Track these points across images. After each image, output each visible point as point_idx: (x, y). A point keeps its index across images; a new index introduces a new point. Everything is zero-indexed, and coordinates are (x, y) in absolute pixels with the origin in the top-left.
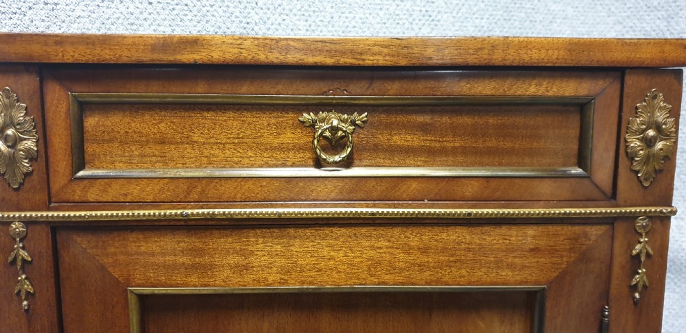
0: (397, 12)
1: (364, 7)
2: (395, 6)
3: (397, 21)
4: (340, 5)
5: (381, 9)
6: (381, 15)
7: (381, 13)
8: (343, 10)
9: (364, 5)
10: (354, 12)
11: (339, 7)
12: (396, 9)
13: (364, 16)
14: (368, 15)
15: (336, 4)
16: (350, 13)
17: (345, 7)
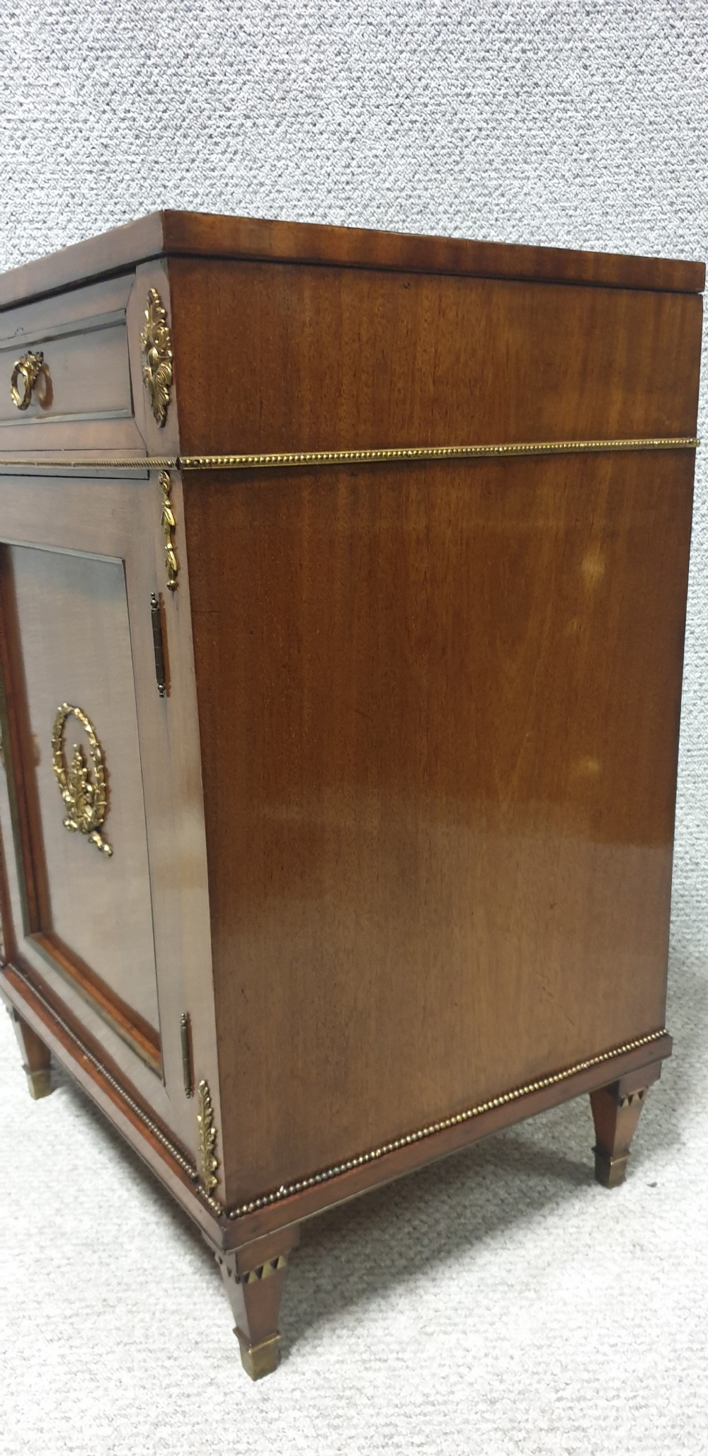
0: (680, 232)
1: (623, 227)
2: (677, 222)
3: (680, 247)
4: (582, 228)
5: (652, 229)
6: (652, 239)
7: (652, 236)
8: (586, 236)
9: (624, 224)
10: (605, 237)
11: (580, 231)
12: (679, 227)
13: (621, 243)
14: (627, 241)
15: (576, 227)
16: (598, 239)
17: (590, 230)
